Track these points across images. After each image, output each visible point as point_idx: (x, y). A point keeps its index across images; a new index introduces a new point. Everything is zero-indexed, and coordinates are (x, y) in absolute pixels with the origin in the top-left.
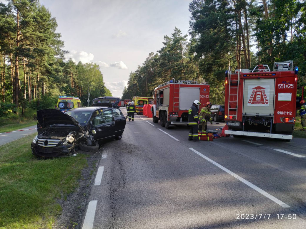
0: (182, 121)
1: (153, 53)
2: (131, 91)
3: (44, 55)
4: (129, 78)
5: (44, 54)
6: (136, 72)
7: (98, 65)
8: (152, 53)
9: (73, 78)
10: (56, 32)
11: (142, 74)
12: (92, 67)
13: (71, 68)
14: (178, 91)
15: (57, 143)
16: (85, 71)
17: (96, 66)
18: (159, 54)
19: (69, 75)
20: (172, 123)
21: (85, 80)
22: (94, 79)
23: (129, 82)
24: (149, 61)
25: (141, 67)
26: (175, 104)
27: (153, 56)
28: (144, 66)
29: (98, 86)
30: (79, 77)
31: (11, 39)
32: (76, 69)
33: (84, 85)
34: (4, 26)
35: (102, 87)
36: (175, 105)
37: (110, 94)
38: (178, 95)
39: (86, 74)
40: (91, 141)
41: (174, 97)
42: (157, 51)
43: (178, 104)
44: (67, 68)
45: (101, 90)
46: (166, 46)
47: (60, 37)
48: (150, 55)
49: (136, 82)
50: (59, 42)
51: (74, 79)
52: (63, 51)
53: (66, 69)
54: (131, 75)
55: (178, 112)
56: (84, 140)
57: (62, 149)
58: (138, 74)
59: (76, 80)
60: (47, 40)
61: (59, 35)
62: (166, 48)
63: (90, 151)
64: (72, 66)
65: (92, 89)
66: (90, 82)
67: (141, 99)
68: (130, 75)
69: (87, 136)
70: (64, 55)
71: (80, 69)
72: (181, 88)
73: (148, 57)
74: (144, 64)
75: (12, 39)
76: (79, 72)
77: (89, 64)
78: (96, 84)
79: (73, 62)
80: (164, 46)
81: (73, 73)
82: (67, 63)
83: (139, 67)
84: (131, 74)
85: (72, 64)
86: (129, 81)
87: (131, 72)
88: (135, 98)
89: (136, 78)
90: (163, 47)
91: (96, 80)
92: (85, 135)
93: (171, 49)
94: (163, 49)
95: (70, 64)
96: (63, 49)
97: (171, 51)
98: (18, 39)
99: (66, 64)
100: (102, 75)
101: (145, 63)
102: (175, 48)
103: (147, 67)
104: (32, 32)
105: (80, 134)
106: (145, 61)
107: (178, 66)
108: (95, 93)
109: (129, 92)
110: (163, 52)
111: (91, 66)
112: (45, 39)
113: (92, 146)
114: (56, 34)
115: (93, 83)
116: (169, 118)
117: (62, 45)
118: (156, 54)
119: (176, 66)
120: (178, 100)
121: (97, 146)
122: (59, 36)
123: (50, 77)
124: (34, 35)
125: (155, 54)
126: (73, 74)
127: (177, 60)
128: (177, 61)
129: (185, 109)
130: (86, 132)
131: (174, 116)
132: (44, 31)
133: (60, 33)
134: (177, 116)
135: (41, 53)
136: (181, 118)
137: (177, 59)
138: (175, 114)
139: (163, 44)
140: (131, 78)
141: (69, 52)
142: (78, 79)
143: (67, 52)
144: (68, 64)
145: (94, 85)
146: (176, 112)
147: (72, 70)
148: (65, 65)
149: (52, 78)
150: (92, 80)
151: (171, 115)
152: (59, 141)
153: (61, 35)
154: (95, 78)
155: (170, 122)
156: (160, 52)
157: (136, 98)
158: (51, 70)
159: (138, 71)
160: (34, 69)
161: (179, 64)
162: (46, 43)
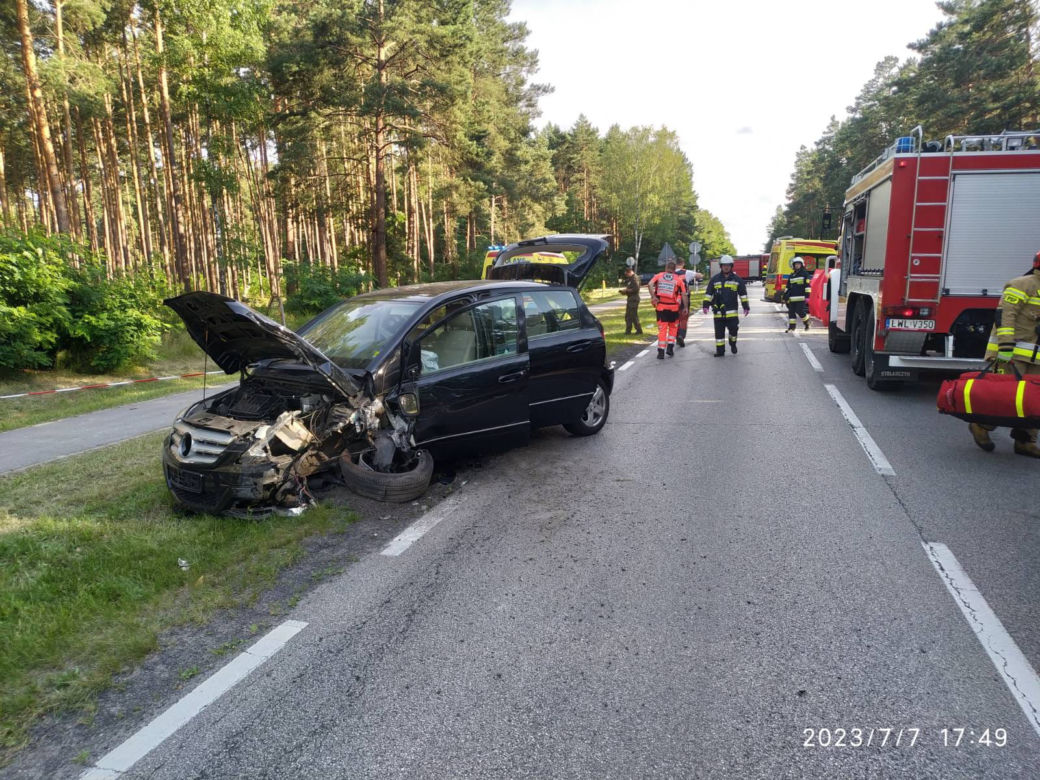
0: (956, 354)
1: (896, 60)
2: (797, 220)
3: (453, 101)
4: (794, 171)
5: (452, 99)
6: (817, 144)
7: (674, 133)
8: (890, 60)
9: (589, 183)
10: (509, 20)
11: (842, 151)
12: (652, 139)
13: (583, 152)
14: (940, 191)
15: (219, 451)
16: (628, 156)
17: (665, 135)
18: (918, 57)
19: (578, 176)
20: (894, 361)
21: (628, 188)
22: (658, 184)
23: (791, 185)
24: (875, 97)
25: (840, 126)
26: (917, 263)
27: (895, 71)
28: (853, 119)
29: (668, 209)
30: (608, 180)
31: (364, 61)
32: (601, 151)
33: (623, 206)
34: (331, 15)
35: (685, 208)
36: (915, 270)
37: (723, 234)
38: (938, 216)
39: (630, 169)
40: (391, 446)
41: (913, 229)
42: (911, 46)
43: (934, 266)
44: (571, 150)
45: (680, 221)
46: (954, 18)
47: (527, 38)
48: (880, 67)
49: (818, 184)
50: (517, 54)
51: (594, 187)
52: (532, 85)
53: (569, 156)
54: (799, 160)
55: (931, 307)
56: (356, 440)
57: (235, 479)
58: (826, 151)
59: (600, 192)
60: (462, 46)
61: (520, 32)
62: (951, 25)
63: (379, 498)
64: (588, 142)
65: (648, 218)
66: (644, 195)
67: (804, 247)
68: (795, 159)
69: (369, 421)
70: (537, 101)
71: (613, 151)
72: (958, 178)
73: (873, 76)
74: (853, 110)
75: (366, 60)
76: (608, 162)
77: (641, 129)
78: (663, 202)
79: (592, 126)
80: (945, 19)
81: (590, 167)
82: (571, 133)
83: (834, 124)
84: (802, 154)
85: (586, 137)
86: (793, 182)
87: (803, 147)
88: (780, 244)
89: (817, 171)
90: (940, 26)
91: (664, 187)
92: (359, 419)
93: (978, 28)
94: (935, 36)
95: (580, 137)
96: (532, 79)
97: (975, 35)
98: (383, 58)
99: (569, 138)
100: (690, 166)
101: (858, 104)
102: (996, 18)
103: (865, 119)
104: (417, 22)
105: (338, 410)
106: (858, 98)
107: (1007, 96)
108: (660, 234)
109: (793, 225)
110: (936, 48)
111: (648, 137)
112: (456, 46)
113: (392, 471)
114: (513, 27)
115: (653, 199)
116: (881, 339)
117: (532, 64)
118: (908, 61)
119: (994, 101)
120: (936, 242)
121: (420, 473)
122: (522, 35)
123: (472, 179)
124: (422, 33)
125: (902, 63)
126: (589, 172)
127: (998, 72)
128: (1002, 77)
129: (973, 290)
130: (372, 400)
131: (910, 324)
132: (454, 16)
133: (524, 21)
134: (929, 325)
135: (444, 95)
136: (951, 338)
137: (999, 67)
138: (916, 316)
139: (941, 11)
140: (800, 171)
141: (553, 90)
142: (604, 189)
143: (546, 90)
144: (574, 136)
145: (656, 205)
146: (923, 305)
147: (587, 157)
148: (563, 143)
149: (477, 183)
150: (649, 187)
151: (894, 323)
152: (228, 440)
153: (528, 27)
154: (662, 180)
155: (886, 358)
156: (921, 47)
157: (784, 242)
158: (477, 155)
159: (829, 139)
160: (420, 154)
161: (1011, 87)
162: (462, 57)
